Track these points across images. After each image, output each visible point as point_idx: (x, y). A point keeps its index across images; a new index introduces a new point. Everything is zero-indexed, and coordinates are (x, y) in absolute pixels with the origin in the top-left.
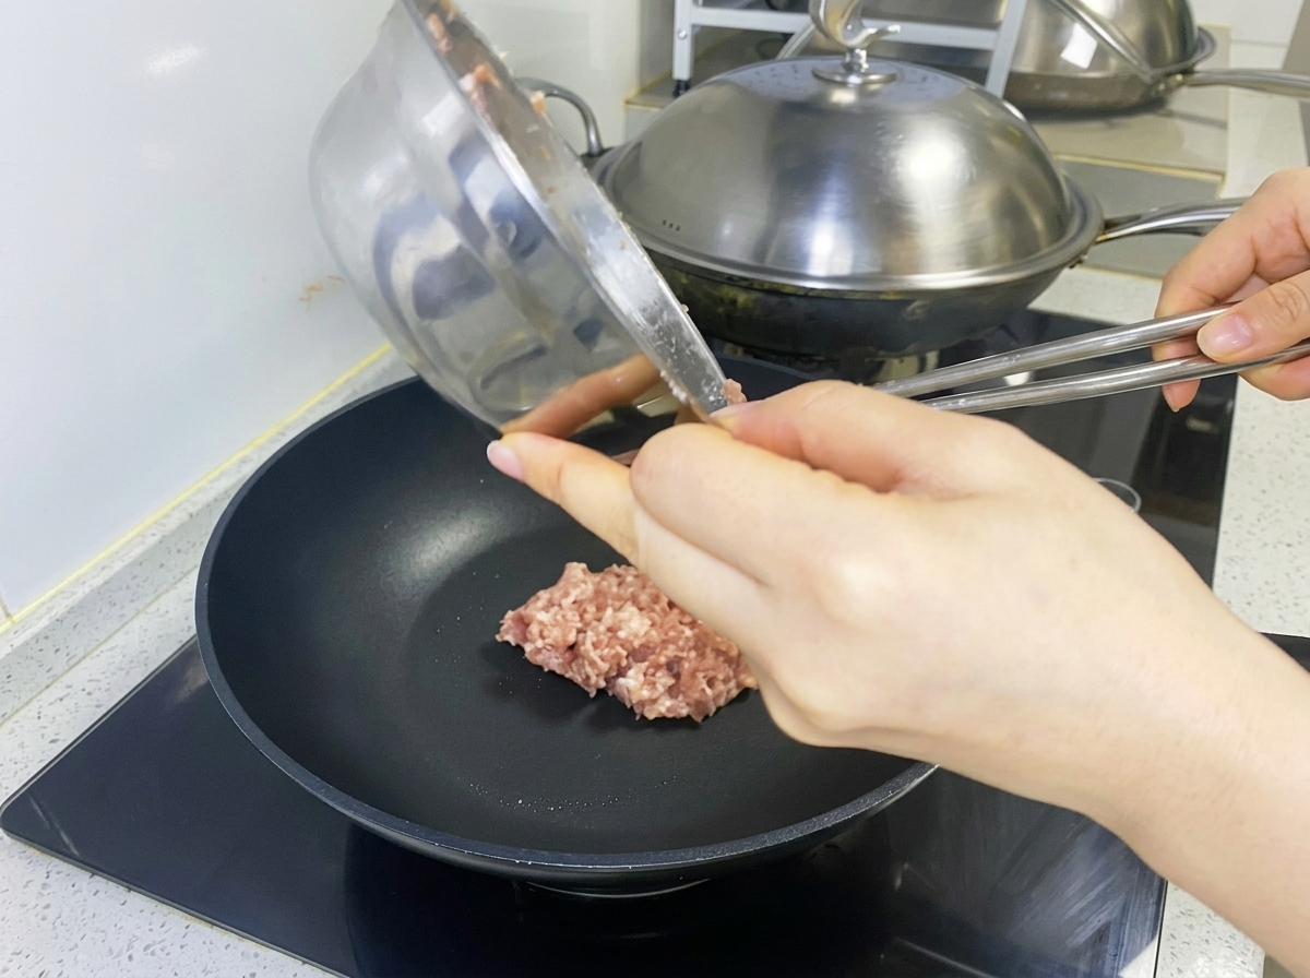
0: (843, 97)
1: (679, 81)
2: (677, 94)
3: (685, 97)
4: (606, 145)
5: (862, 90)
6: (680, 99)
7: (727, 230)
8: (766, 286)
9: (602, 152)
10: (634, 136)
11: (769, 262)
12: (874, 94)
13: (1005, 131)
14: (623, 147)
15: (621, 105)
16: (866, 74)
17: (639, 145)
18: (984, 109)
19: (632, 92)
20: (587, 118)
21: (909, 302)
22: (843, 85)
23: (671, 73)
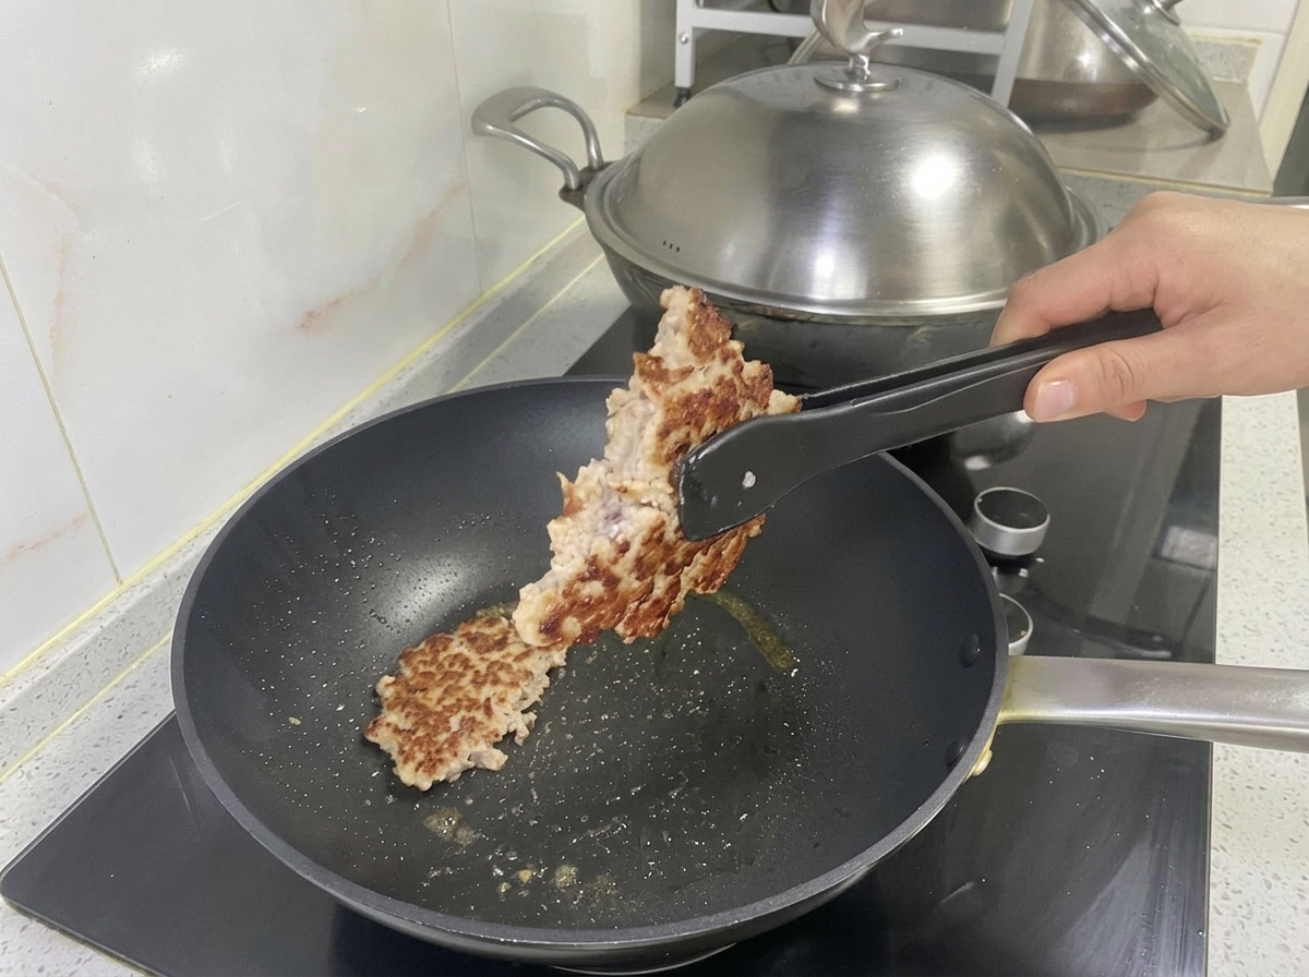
0: (846, 107)
1: (681, 89)
2: (677, 104)
3: (688, 105)
4: (606, 159)
5: (864, 98)
6: (679, 110)
7: (729, 251)
8: (769, 313)
9: (603, 166)
10: (635, 149)
11: (770, 288)
12: (878, 103)
13: (1010, 143)
14: (623, 162)
15: (622, 117)
16: (870, 80)
17: (638, 160)
18: (990, 121)
19: (632, 100)
20: (588, 130)
21: (914, 328)
22: (846, 94)
23: (673, 82)
